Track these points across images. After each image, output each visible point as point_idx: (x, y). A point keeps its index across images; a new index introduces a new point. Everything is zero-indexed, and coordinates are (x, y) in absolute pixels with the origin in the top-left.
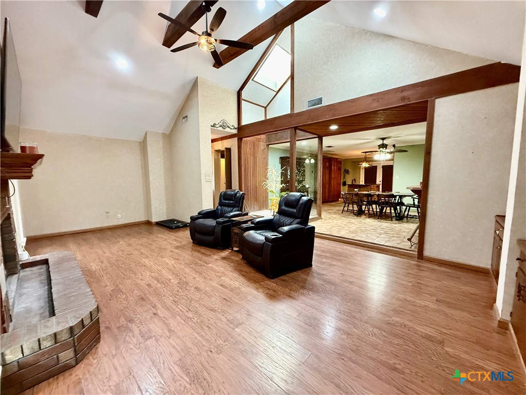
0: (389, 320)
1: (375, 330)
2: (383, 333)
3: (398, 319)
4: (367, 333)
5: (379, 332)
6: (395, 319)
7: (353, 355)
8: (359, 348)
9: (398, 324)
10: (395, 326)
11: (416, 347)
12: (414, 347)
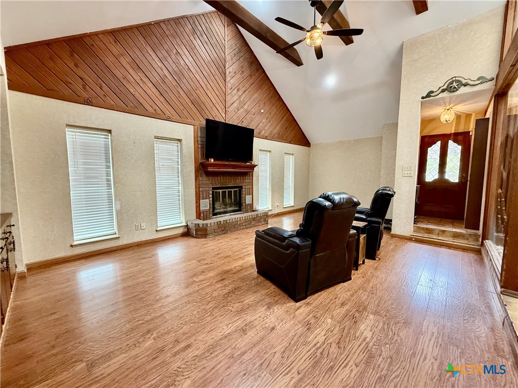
0: (152, 335)
1: (149, 318)
2: (142, 321)
3: (148, 344)
4: (151, 311)
5: (145, 319)
6: (150, 342)
7: (140, 297)
8: (142, 302)
9: (141, 340)
10: (142, 336)
11: (110, 338)
12: (111, 336)
